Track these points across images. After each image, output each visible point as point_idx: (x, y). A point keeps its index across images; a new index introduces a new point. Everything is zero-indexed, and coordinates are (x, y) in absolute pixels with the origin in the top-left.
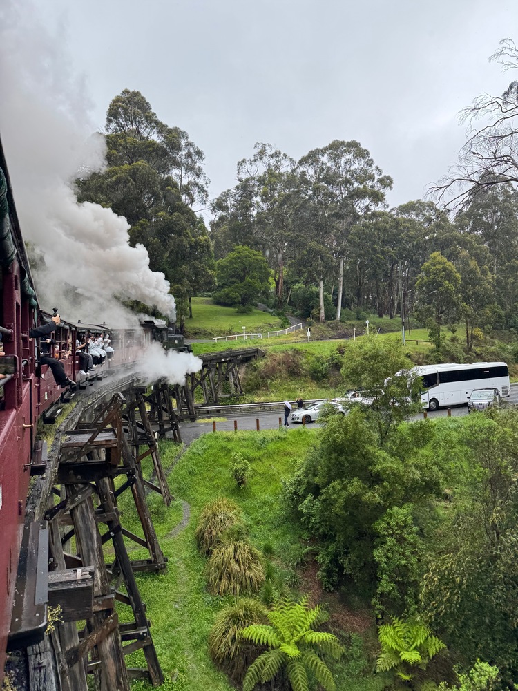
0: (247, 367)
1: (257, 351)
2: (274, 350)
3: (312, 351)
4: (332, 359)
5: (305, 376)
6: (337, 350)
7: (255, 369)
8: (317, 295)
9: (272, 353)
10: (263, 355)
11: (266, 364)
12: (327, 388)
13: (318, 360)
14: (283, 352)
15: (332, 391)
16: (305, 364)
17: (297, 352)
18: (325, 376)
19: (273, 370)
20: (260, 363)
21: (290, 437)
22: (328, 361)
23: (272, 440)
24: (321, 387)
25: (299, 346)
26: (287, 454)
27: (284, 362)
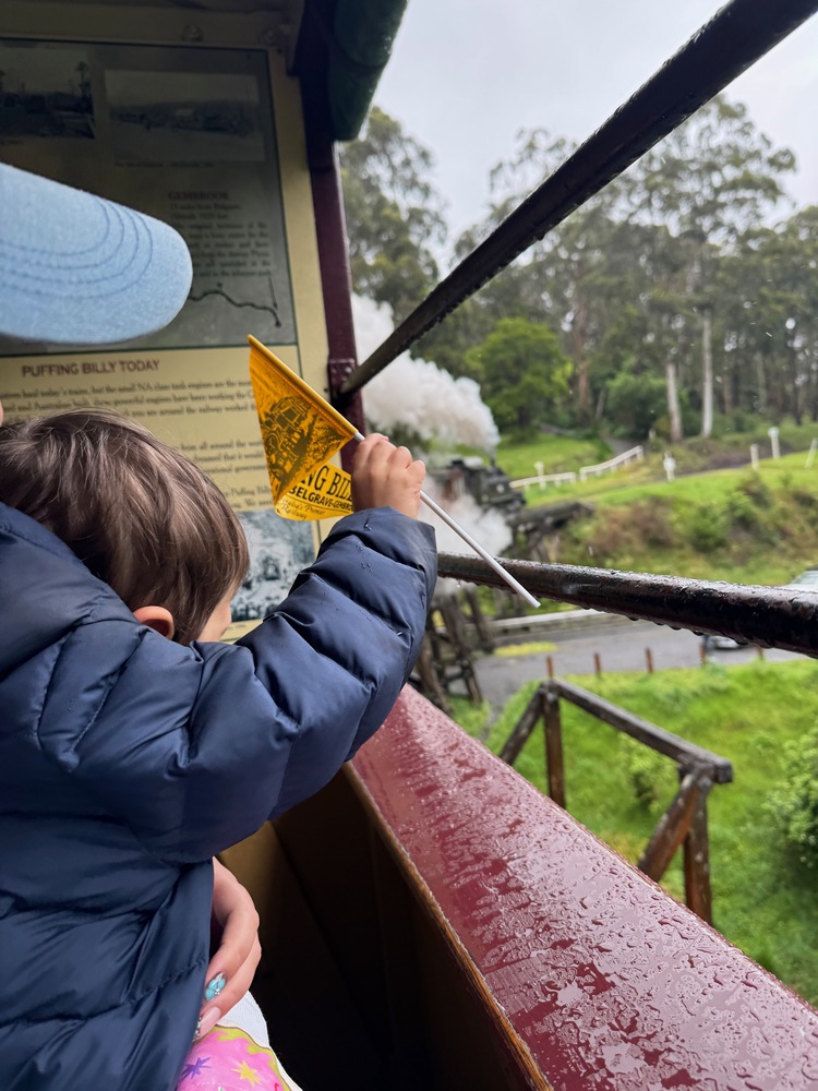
0: (562, 539)
1: (577, 507)
2: (611, 502)
3: (686, 495)
4: (733, 507)
5: (681, 547)
6: (739, 489)
7: (577, 542)
8: (663, 392)
9: (608, 507)
10: (589, 513)
11: (598, 531)
12: (728, 567)
13: (704, 512)
14: (627, 504)
15: (738, 571)
16: (677, 523)
17: (657, 501)
18: (721, 543)
19: (615, 540)
20: (586, 530)
21: (739, 687)
22: (724, 513)
23: (696, 695)
24: (715, 566)
25: (658, 489)
26: (741, 726)
27: (634, 524)
